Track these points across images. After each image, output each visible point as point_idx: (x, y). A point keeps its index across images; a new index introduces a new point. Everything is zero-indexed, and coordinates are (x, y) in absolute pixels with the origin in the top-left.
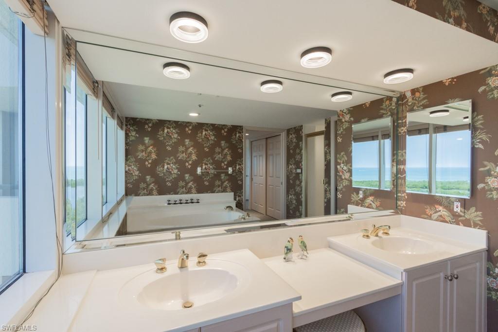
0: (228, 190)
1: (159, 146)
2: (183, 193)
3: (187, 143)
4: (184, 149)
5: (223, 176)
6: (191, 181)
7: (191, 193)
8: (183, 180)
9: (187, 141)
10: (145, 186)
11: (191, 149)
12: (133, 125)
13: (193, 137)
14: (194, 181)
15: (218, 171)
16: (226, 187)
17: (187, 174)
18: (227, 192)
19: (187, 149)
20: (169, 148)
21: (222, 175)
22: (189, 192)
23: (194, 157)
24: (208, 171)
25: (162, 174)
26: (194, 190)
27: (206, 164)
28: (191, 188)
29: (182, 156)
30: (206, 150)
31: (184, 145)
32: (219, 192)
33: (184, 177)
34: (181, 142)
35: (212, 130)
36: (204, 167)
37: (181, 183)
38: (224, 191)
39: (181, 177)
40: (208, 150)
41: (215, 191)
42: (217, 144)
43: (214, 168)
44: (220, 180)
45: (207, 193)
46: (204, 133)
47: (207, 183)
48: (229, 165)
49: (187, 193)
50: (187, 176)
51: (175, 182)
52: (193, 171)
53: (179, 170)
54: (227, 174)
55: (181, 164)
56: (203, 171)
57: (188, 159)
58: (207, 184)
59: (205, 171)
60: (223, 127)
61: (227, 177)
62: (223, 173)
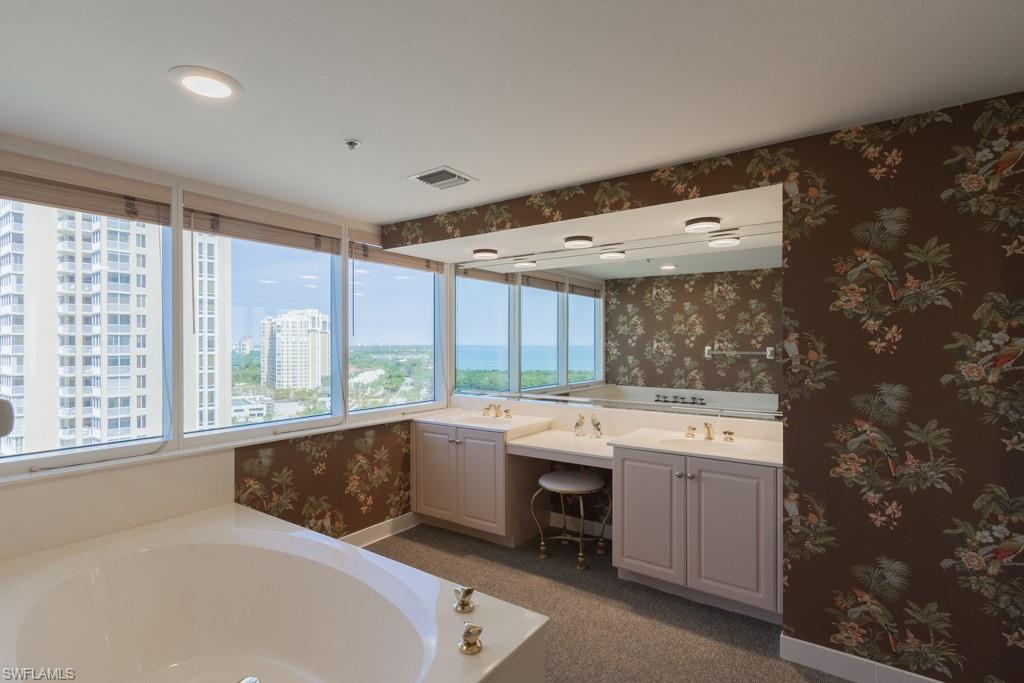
0: (767, 387)
1: (646, 313)
2: (681, 387)
3: (687, 308)
4: (681, 318)
5: (754, 363)
6: (695, 369)
7: (695, 388)
8: (682, 365)
9: (687, 306)
10: (626, 370)
11: (693, 318)
12: (613, 290)
13: (696, 298)
14: (699, 368)
15: (742, 353)
16: (761, 383)
17: (688, 356)
18: (763, 392)
19: (687, 317)
20: (659, 318)
21: (753, 360)
22: (691, 385)
23: (699, 330)
24: (724, 352)
25: (651, 357)
26: (699, 384)
27: (720, 341)
28: (693, 380)
29: (678, 329)
30: (721, 317)
31: (682, 311)
32: (746, 390)
33: (683, 362)
34: (677, 307)
35: (730, 283)
36: (716, 346)
37: (678, 372)
38: (758, 389)
39: (678, 362)
40: (723, 318)
41: (738, 388)
42: (742, 305)
43: (735, 349)
44: (748, 368)
45: (723, 390)
46: (716, 289)
47: (722, 374)
48: (765, 344)
49: (687, 388)
50: (688, 361)
51: (669, 369)
52: (697, 353)
53: (674, 350)
54: (762, 359)
55: (678, 341)
56: (715, 353)
57: (689, 334)
58: (724, 375)
59: (719, 352)
60: (754, 273)
61: (764, 365)
62: (754, 357)
